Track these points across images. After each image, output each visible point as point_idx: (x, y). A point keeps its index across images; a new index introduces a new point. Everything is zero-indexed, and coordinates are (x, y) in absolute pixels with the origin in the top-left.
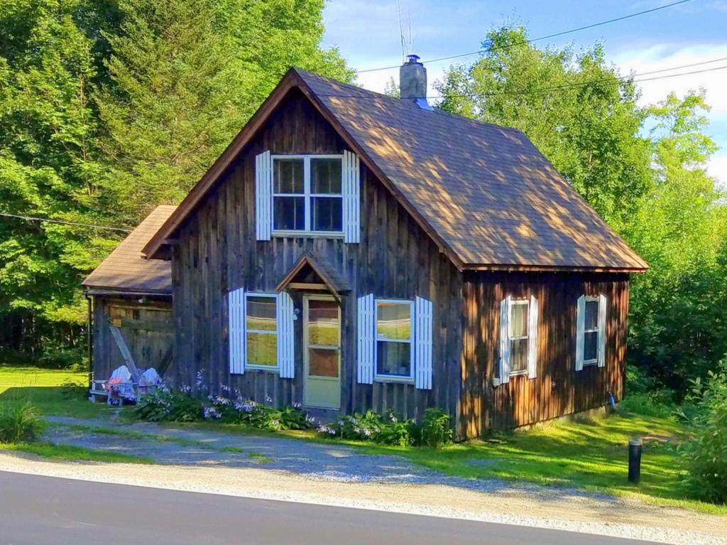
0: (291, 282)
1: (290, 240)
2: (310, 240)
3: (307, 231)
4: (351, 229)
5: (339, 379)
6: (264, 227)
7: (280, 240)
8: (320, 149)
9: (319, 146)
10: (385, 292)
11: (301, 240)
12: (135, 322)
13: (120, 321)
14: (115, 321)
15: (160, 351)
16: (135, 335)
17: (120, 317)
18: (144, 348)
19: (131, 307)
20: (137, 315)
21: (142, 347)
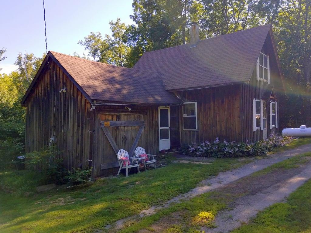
3: (263, 79)
4: (269, 80)
5: (266, 128)
6: (258, 76)
12: (118, 122)
13: (109, 123)
14: (105, 123)
15: (132, 137)
16: (117, 130)
17: (108, 120)
18: (123, 137)
19: (116, 114)
20: (118, 118)
21: (121, 137)
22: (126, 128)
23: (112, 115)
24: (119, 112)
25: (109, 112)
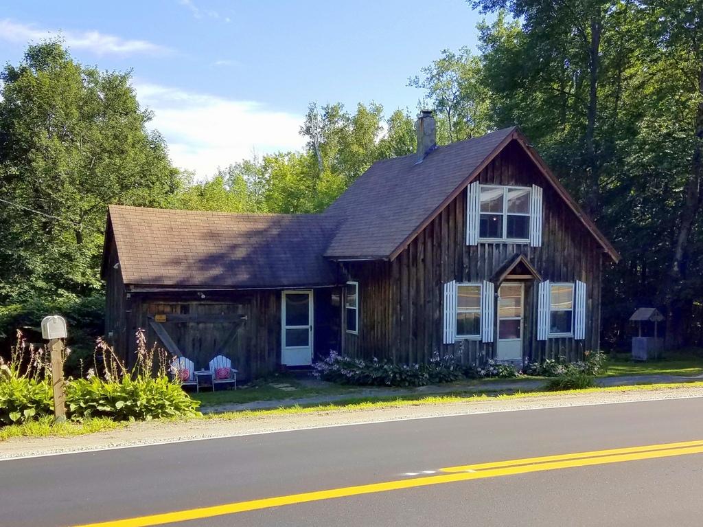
0: (509, 274)
1: (490, 245)
2: (505, 245)
3: (505, 239)
4: (536, 237)
5: (521, 339)
6: (473, 236)
7: (483, 245)
8: (513, 182)
9: (512, 181)
10: (555, 279)
11: (498, 245)
12: (183, 316)
13: (164, 317)
14: (157, 317)
15: (215, 341)
16: (182, 329)
17: (163, 313)
18: (193, 340)
19: (179, 303)
20: (185, 309)
21: (191, 339)
22: (201, 325)
23: (171, 306)
24: (186, 300)
25: (164, 300)
